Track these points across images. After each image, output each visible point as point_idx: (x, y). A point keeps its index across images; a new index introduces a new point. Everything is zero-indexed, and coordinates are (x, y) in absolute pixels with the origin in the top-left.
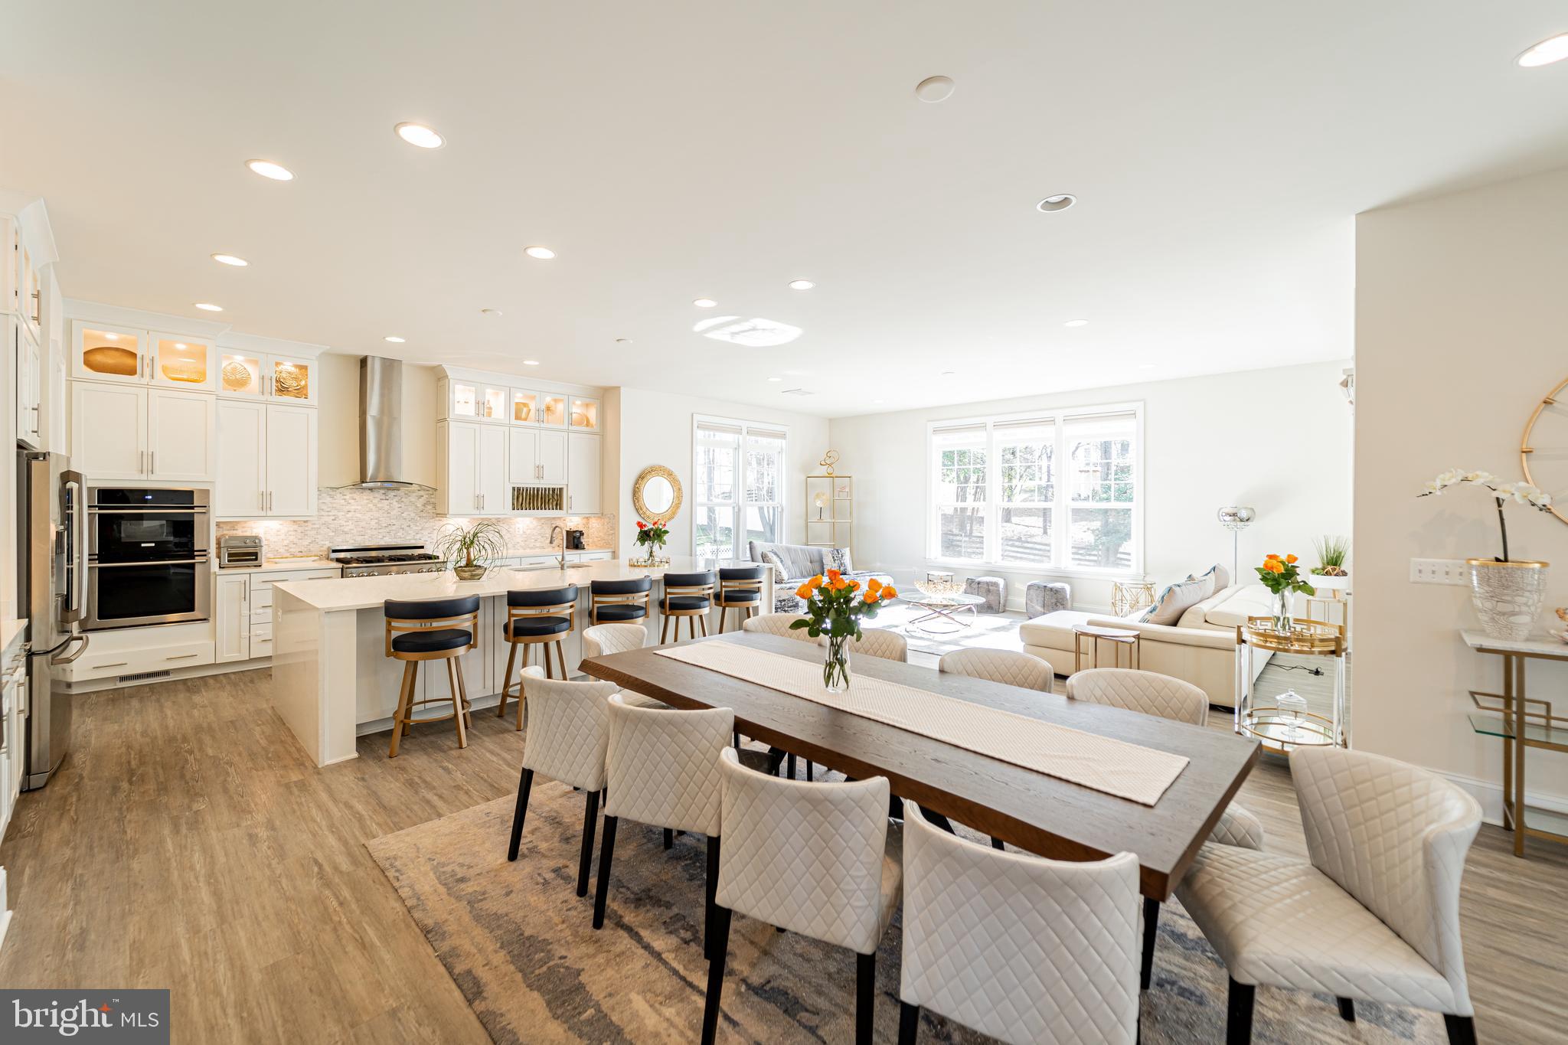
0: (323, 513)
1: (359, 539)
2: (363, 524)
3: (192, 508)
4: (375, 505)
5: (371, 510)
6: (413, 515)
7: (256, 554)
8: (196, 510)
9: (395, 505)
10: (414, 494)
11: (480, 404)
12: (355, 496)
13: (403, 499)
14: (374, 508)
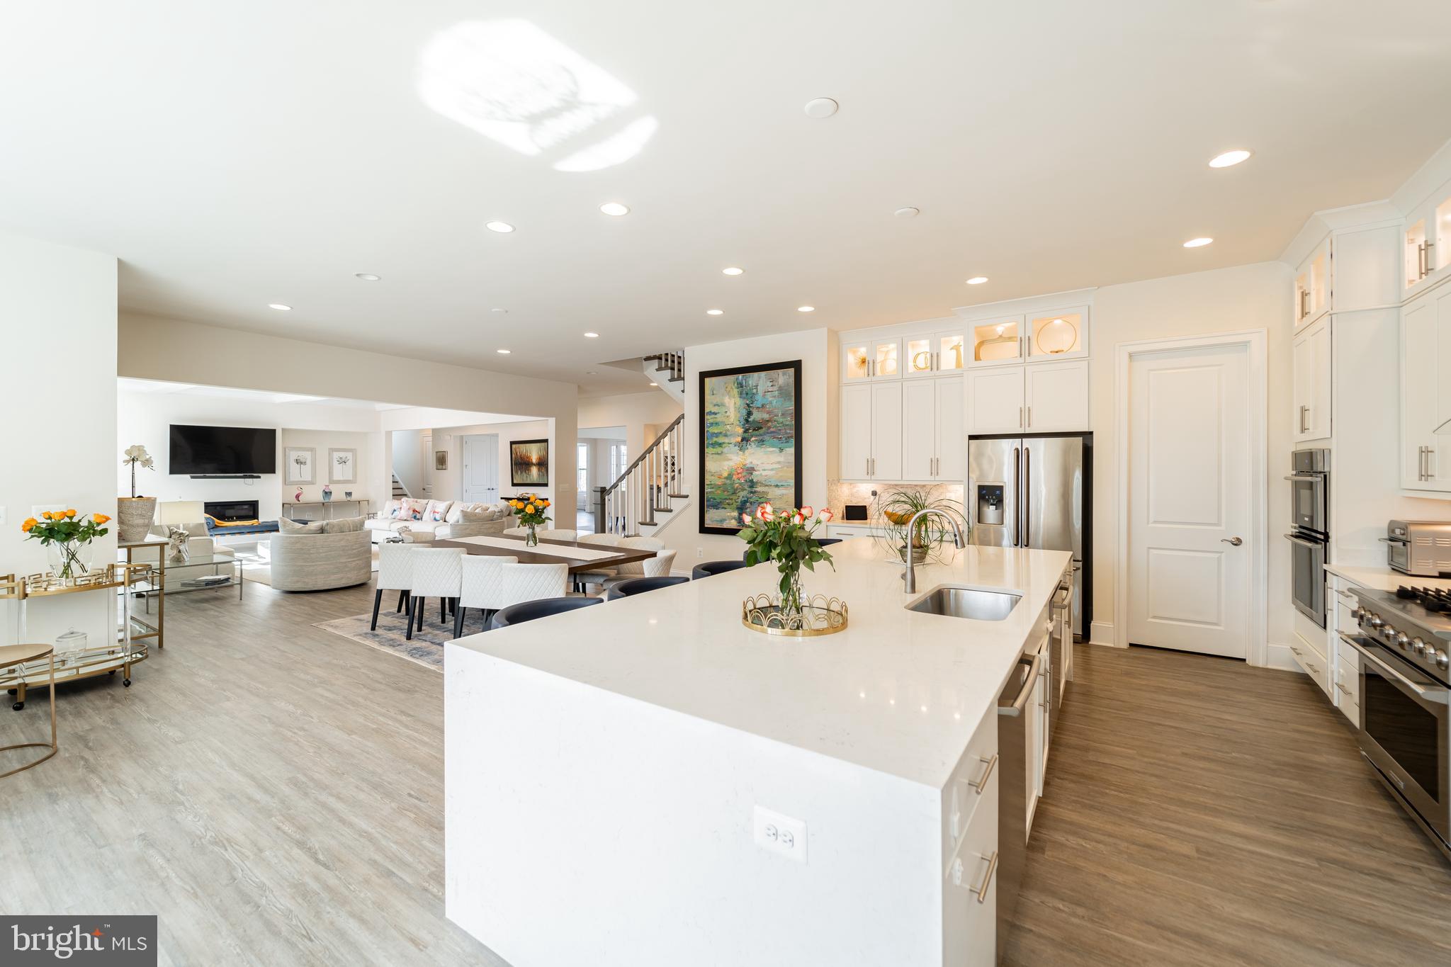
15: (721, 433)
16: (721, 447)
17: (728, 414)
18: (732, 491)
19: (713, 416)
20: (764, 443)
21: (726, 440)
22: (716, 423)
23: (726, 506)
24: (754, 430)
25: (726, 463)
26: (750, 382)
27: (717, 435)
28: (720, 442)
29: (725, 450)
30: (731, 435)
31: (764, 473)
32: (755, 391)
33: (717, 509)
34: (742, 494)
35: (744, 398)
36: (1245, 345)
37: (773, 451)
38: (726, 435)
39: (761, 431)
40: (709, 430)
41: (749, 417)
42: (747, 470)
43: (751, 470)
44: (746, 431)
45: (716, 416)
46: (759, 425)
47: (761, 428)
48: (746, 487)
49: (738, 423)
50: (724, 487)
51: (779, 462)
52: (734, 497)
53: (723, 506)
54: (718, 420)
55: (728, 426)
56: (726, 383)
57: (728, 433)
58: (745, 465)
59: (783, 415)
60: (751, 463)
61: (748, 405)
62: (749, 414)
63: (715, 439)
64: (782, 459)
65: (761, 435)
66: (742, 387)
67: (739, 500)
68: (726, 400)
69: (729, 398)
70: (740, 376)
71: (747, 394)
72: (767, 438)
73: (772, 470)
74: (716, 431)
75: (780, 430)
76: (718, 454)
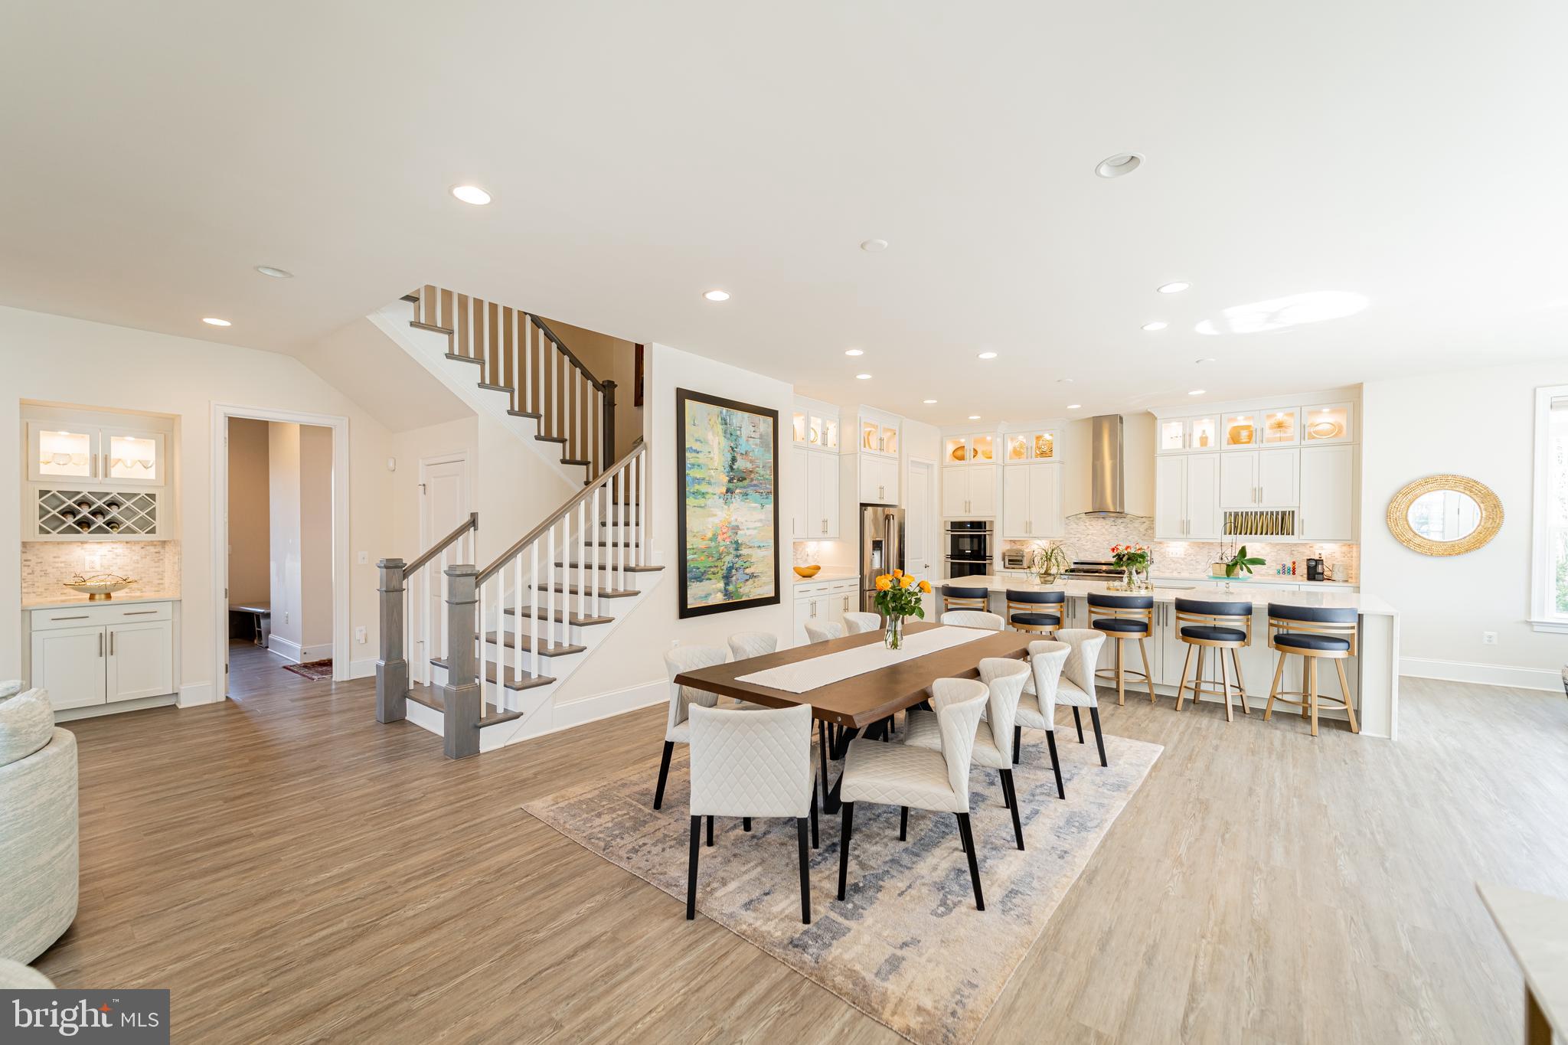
0: (1071, 536)
1: (1095, 555)
2: (1098, 544)
3: (985, 531)
4: (1106, 530)
5: (1103, 534)
6: (1137, 538)
7: (1021, 561)
8: (987, 533)
9: (1123, 530)
10: (1138, 521)
11: (1187, 438)
12: (1093, 523)
13: (1129, 525)
14: (1106, 533)
15: (704, 479)
16: (704, 497)
17: (712, 455)
18: (716, 556)
19: (694, 455)
20: (748, 497)
21: (710, 489)
22: (699, 466)
23: (710, 577)
24: (738, 480)
25: (711, 519)
26: (734, 421)
27: (699, 481)
28: (703, 491)
29: (709, 502)
30: (715, 483)
31: (748, 532)
32: (738, 433)
33: (701, 581)
34: (728, 559)
35: (728, 439)
36: (928, 466)
37: (756, 507)
38: (709, 483)
39: (746, 483)
40: (691, 473)
41: (733, 464)
42: (732, 529)
43: (736, 529)
44: (730, 481)
45: (697, 455)
46: (744, 475)
47: (745, 479)
48: (732, 550)
49: (722, 469)
50: (707, 552)
51: (761, 520)
52: (719, 564)
53: (707, 576)
54: (701, 461)
55: (712, 471)
56: (709, 414)
57: (713, 481)
58: (729, 523)
59: (763, 467)
60: (736, 520)
61: (732, 449)
62: (734, 460)
63: (697, 487)
64: (763, 517)
65: (744, 487)
66: (726, 424)
67: (725, 568)
68: (710, 436)
69: (713, 435)
70: (725, 410)
71: (730, 434)
72: (750, 491)
73: (755, 529)
74: (698, 477)
75: (761, 484)
76: (701, 507)
